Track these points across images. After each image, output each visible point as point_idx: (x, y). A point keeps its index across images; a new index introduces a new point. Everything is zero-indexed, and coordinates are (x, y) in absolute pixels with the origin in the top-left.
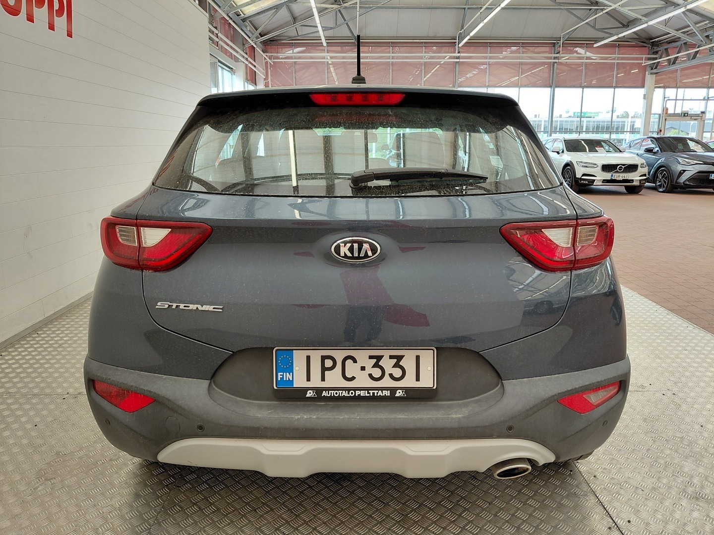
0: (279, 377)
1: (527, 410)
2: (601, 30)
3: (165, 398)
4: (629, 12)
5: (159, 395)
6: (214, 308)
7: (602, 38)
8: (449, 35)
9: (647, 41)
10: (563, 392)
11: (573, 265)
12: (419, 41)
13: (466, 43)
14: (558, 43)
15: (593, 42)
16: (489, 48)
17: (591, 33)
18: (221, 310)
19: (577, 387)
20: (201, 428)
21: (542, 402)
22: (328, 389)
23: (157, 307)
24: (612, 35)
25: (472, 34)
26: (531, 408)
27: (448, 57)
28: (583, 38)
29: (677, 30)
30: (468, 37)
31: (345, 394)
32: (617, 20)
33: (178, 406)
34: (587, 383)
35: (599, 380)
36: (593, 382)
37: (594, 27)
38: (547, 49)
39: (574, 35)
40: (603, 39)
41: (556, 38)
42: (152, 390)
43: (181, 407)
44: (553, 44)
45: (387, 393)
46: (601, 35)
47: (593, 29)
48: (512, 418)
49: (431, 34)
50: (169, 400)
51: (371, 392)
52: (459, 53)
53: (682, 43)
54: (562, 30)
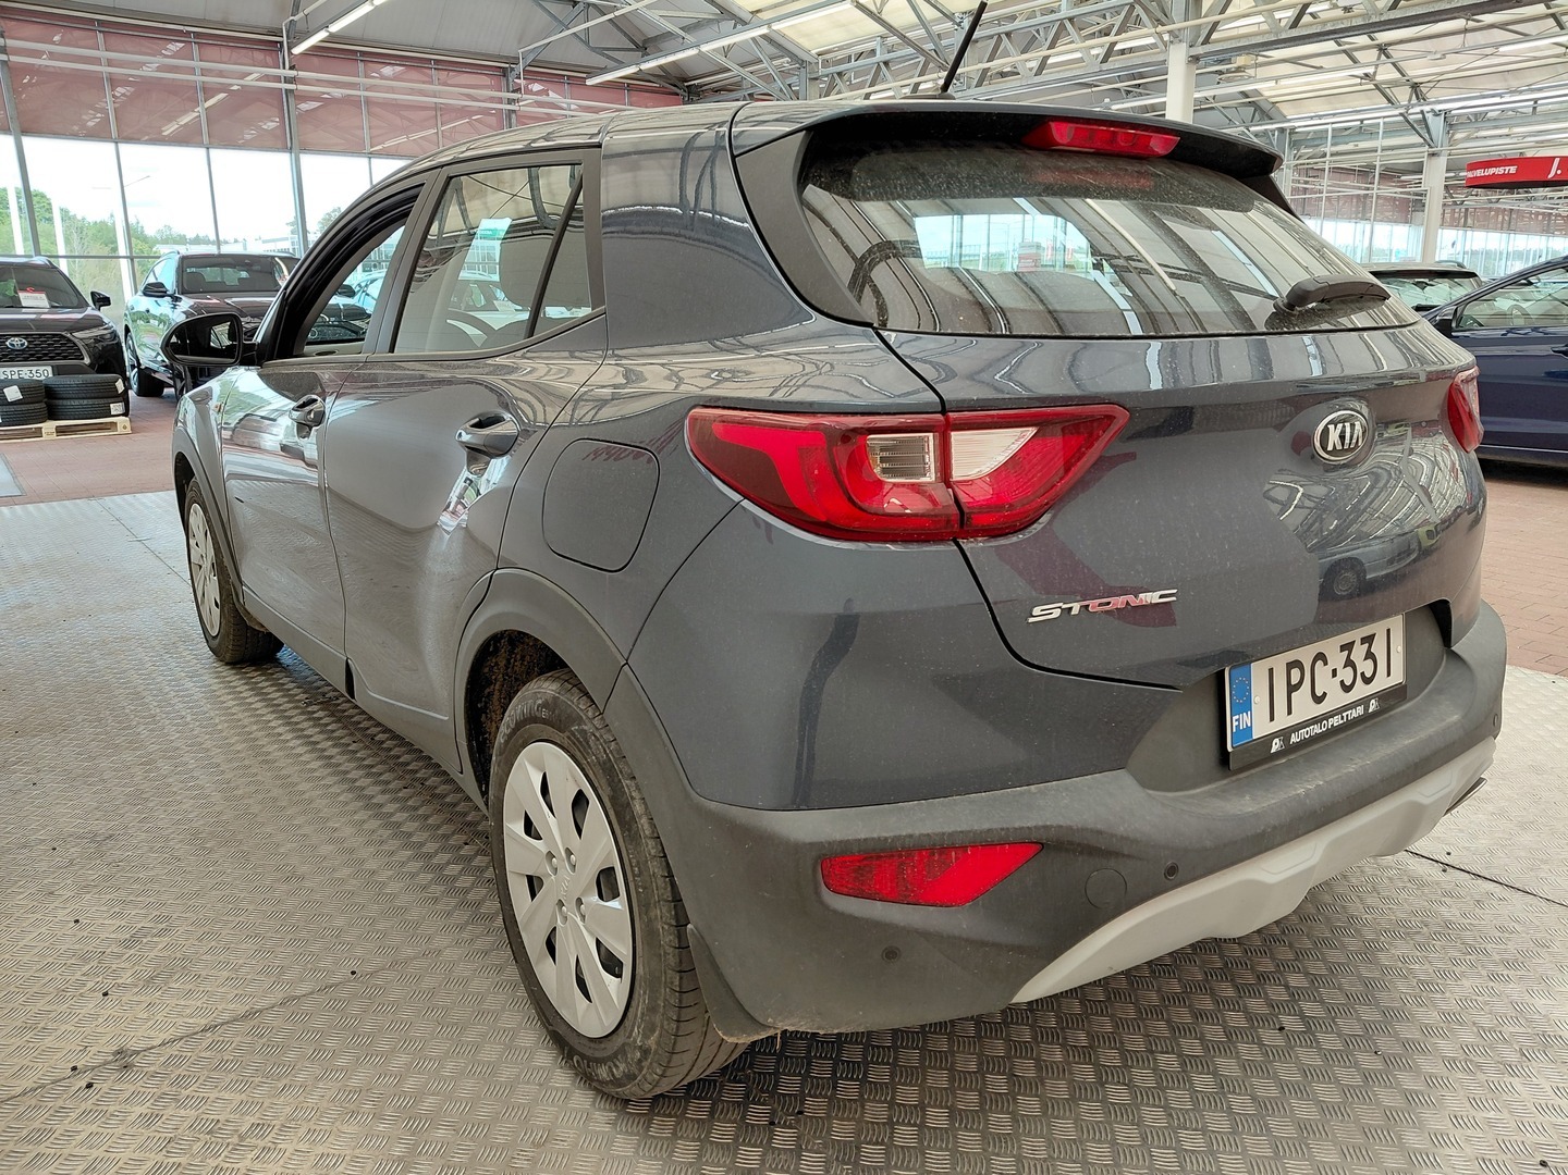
0: (1235, 724)
2: (601, 51)
3: (1087, 829)
4: (660, 20)
5: (1070, 828)
6: (1161, 597)
7: (601, 69)
8: (261, 24)
9: (679, 84)
12: (181, 28)
13: (315, 48)
14: (513, 69)
15: (584, 75)
16: (361, 65)
17: (580, 56)
18: (1174, 599)
20: (1172, 870)
22: (1296, 728)
23: (1031, 620)
24: (621, 65)
25: (335, 28)
27: (255, 75)
28: (561, 64)
29: (743, 66)
30: (322, 35)
31: (1317, 729)
32: (625, 34)
33: (1122, 837)
37: (587, 43)
38: (486, 80)
39: (546, 56)
40: (604, 70)
41: (507, 57)
42: (1048, 823)
43: (1127, 838)
44: (501, 70)
45: (1361, 711)
46: (600, 61)
47: (584, 47)
49: (217, 17)
50: (1100, 832)
51: (1345, 714)
52: (292, 68)
53: (746, 94)
54: (520, 42)
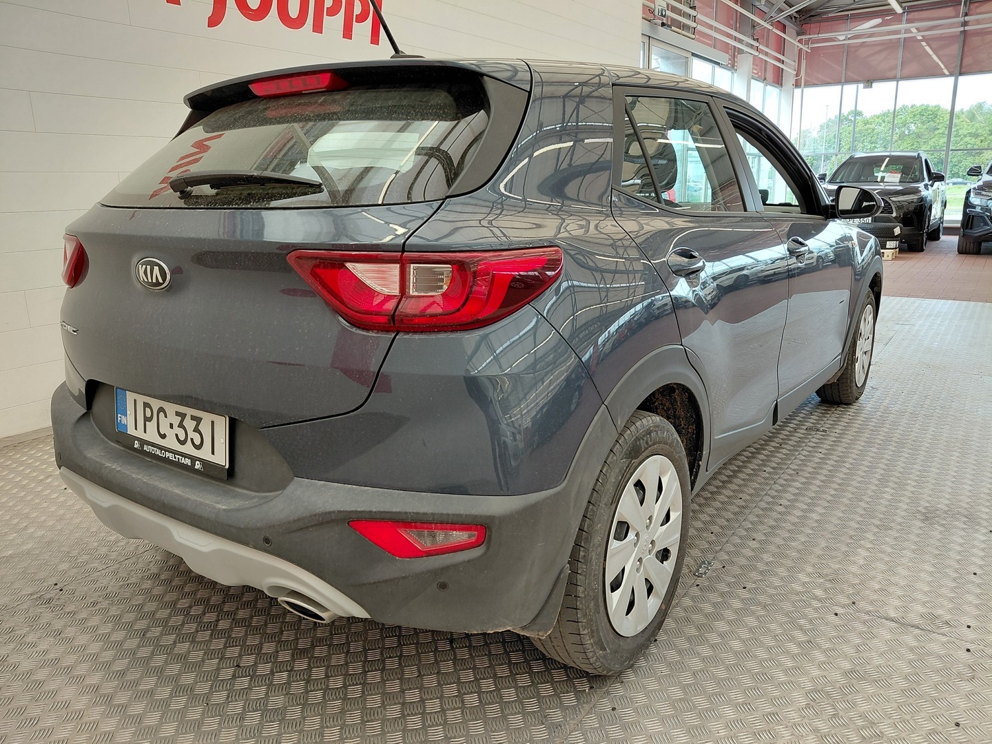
0: (119, 418)
1: (289, 522)
10: (346, 511)
11: (396, 324)
19: (374, 510)
21: (311, 516)
22: (148, 443)
26: (295, 521)
31: (159, 452)
34: (394, 510)
35: (422, 510)
36: (408, 511)
45: (188, 462)
48: (270, 527)
51: (177, 456)
